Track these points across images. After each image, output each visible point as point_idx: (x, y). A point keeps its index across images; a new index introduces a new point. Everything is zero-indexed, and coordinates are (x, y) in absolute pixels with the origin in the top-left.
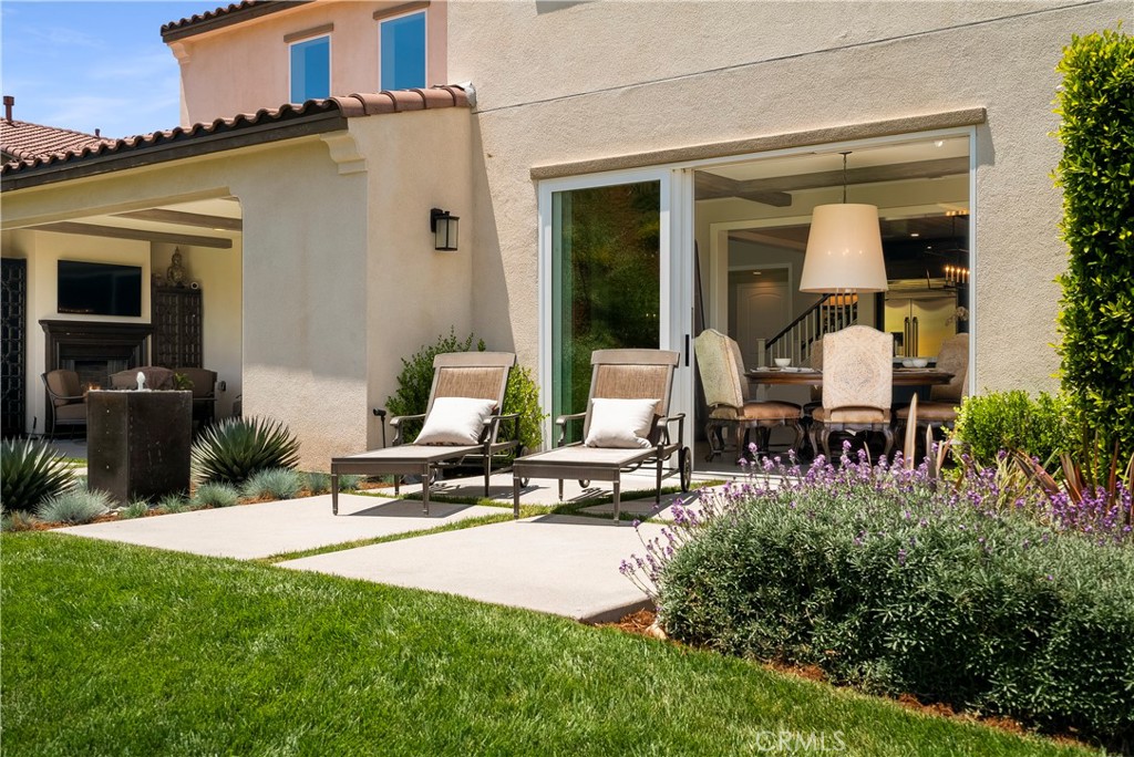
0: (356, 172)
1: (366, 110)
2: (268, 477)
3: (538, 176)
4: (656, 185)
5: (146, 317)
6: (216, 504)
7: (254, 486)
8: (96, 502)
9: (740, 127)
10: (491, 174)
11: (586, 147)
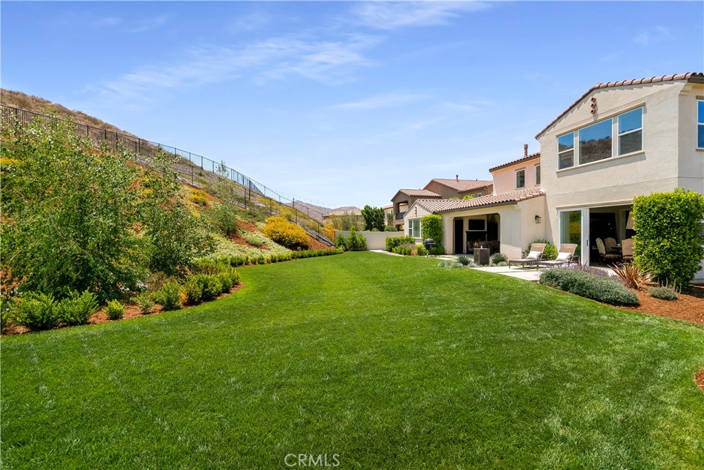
0: (519, 211)
1: (521, 200)
2: (501, 263)
3: (557, 209)
4: (580, 211)
5: (486, 230)
6: (492, 266)
7: (499, 264)
8: (475, 265)
9: (597, 201)
10: (549, 208)
11: (567, 203)
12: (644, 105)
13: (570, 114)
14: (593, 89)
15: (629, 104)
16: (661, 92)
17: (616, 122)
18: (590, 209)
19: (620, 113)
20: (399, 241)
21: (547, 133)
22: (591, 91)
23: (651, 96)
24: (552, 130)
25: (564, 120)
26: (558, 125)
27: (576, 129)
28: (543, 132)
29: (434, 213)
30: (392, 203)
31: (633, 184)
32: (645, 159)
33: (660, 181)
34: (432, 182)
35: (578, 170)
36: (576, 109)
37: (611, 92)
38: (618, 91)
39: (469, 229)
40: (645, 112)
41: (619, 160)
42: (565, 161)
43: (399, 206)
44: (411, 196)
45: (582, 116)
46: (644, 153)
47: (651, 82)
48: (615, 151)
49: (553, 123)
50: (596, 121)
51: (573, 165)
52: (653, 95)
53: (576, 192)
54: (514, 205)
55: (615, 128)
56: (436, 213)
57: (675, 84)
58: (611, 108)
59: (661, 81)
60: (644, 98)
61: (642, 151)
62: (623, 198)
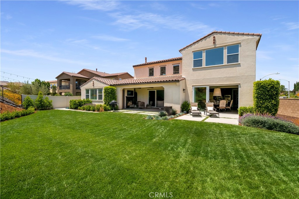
0: (179, 86)
1: (180, 80)
3: (193, 86)
9: (215, 83)
10: (187, 85)
11: (198, 84)
12: (240, 43)
13: (200, 42)
14: (214, 33)
15: (233, 42)
16: (248, 39)
17: (226, 49)
18: (210, 87)
19: (228, 45)
20: (82, 102)
21: (186, 49)
22: (213, 33)
23: (243, 40)
24: (190, 48)
25: (196, 45)
26: (193, 47)
27: (204, 50)
28: (184, 49)
29: (111, 85)
30: (56, 80)
31: (235, 77)
32: (240, 66)
33: (247, 76)
34: (84, 70)
35: (204, 69)
36: (204, 40)
37: (223, 35)
38: (227, 36)
39: (128, 95)
40: (241, 46)
41: (228, 66)
42: (197, 63)
43: (61, 82)
44: (73, 76)
45: (208, 44)
46: (240, 64)
47: (243, 34)
48: (225, 62)
49: (191, 45)
50: (215, 47)
51: (202, 66)
52: (245, 40)
53: (204, 79)
54: (177, 83)
55: (225, 52)
56: (112, 86)
57: (255, 37)
58: (223, 42)
59: (248, 35)
60: (240, 41)
61: (239, 63)
62: (229, 82)
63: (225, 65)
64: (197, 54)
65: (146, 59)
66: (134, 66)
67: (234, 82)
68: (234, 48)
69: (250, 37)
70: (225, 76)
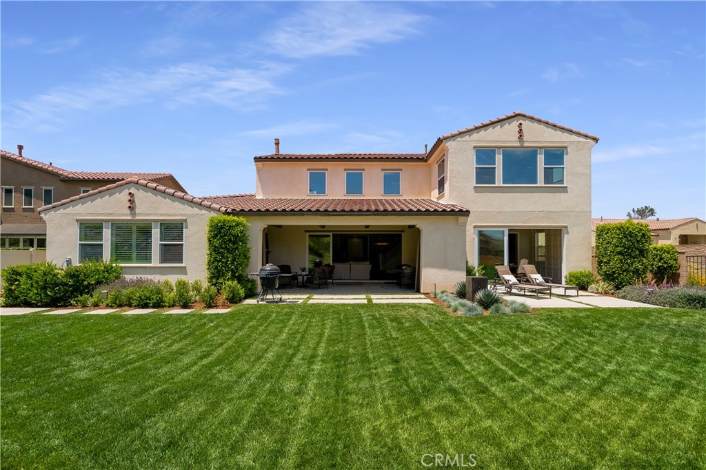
3: (475, 227)
11: (487, 222)
12: (566, 148)
13: (490, 129)
14: (519, 115)
15: (554, 142)
16: (579, 142)
17: (542, 154)
19: (546, 147)
21: (459, 139)
23: (571, 142)
24: (467, 138)
25: (482, 133)
26: (475, 136)
27: (499, 148)
28: (453, 136)
29: (226, 211)
31: (558, 213)
32: (567, 192)
33: (579, 212)
36: (498, 127)
37: (536, 125)
38: (543, 127)
40: (567, 154)
41: (545, 189)
42: (484, 176)
45: (505, 136)
46: (566, 187)
47: (570, 131)
48: (540, 181)
49: (469, 132)
50: (522, 147)
51: (494, 183)
52: (574, 142)
53: (500, 212)
54: (461, 219)
55: (541, 159)
56: (229, 214)
57: (589, 140)
58: (538, 140)
59: (578, 134)
60: (566, 142)
61: (565, 185)
62: (549, 223)
63: (542, 187)
64: (485, 155)
65: (277, 144)
66: (257, 159)
67: (556, 223)
68: (556, 156)
69: (582, 139)
70: (541, 210)
